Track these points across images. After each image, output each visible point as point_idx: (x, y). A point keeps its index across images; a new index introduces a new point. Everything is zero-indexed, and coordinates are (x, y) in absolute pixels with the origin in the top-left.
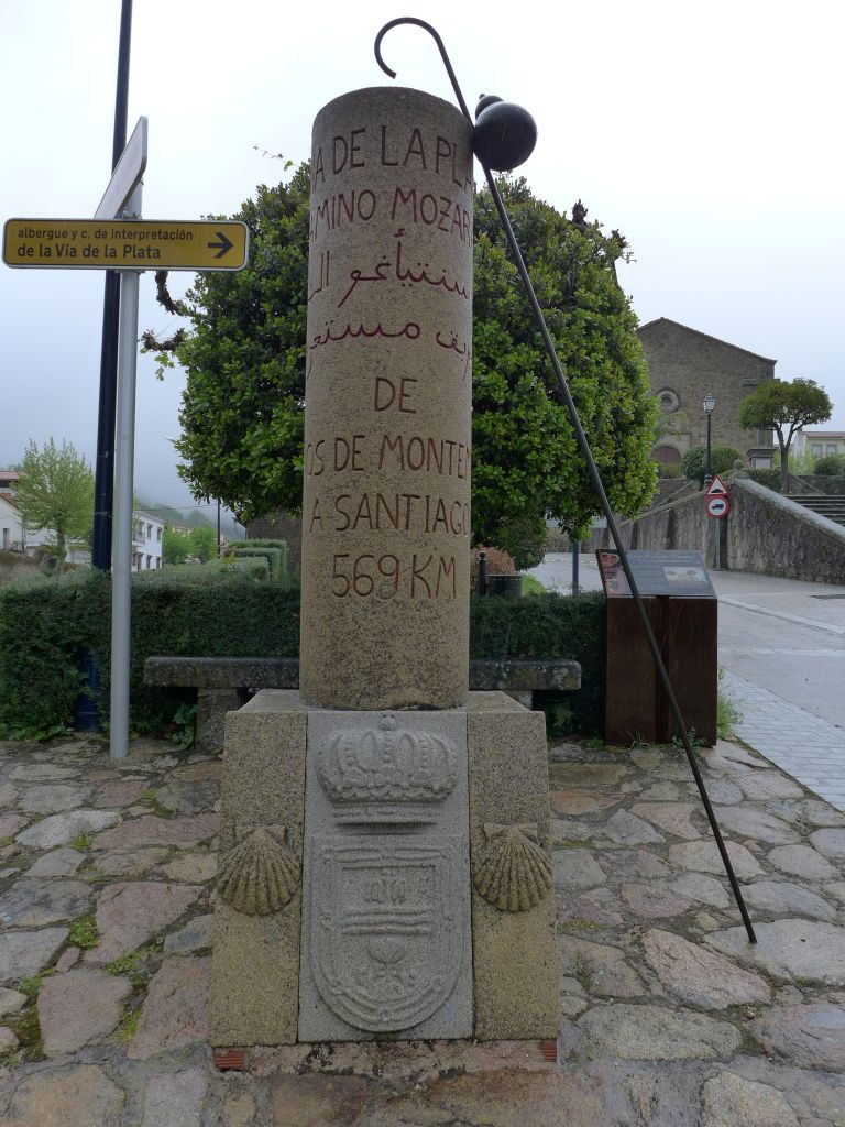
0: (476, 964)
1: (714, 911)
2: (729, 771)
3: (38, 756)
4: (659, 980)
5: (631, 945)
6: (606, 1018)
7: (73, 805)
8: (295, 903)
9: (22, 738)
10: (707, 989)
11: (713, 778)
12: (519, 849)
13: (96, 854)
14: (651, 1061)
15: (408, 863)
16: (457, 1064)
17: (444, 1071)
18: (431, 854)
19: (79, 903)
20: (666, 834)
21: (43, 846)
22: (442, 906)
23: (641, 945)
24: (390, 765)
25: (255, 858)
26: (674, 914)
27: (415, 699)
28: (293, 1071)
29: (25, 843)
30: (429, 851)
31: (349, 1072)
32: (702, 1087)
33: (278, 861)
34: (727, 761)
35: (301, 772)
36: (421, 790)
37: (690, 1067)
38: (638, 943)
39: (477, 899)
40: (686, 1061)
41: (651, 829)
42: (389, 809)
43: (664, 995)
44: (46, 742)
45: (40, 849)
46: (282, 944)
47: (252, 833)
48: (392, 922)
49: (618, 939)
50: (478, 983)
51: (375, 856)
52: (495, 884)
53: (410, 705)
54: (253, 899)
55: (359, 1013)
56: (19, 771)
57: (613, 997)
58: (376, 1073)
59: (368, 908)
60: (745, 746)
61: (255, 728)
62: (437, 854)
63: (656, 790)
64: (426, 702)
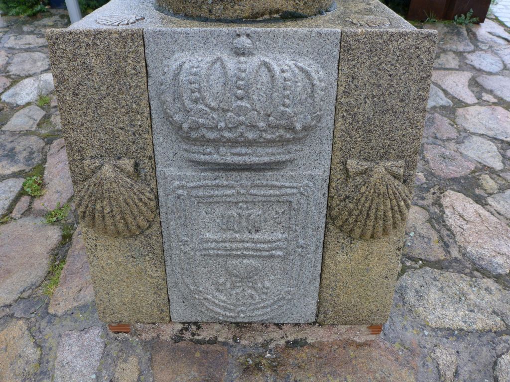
0: (323, 276)
1: (493, 173)
2: (492, 43)
3: (26, 28)
4: (455, 242)
5: (433, 204)
6: (417, 282)
7: (42, 69)
8: (155, 227)
9: (18, 14)
10: (494, 254)
11: (482, 50)
12: (383, 189)
13: (54, 110)
14: (453, 331)
15: (264, 199)
16: (300, 336)
17: (289, 342)
18: (289, 191)
19: (34, 156)
20: (453, 98)
21: (19, 103)
22: (297, 236)
23: (440, 206)
24: (243, 103)
25: (106, 195)
26: (463, 174)
27: (278, 6)
28: (169, 339)
29: (7, 101)
30: (287, 188)
31: (213, 341)
32: (495, 363)
33: (130, 197)
34: (490, 36)
35: (144, 103)
36: (282, 132)
37: (485, 339)
38: (437, 203)
39: (331, 227)
40: (481, 333)
41: (441, 94)
42: (244, 150)
43: (460, 257)
44: (34, 16)
45: (18, 105)
46: (147, 258)
47: (100, 167)
48: (247, 249)
49: (423, 199)
50: (324, 289)
51: (229, 192)
52: (351, 220)
53: (270, 13)
54: (112, 227)
55: (220, 311)
56: (11, 41)
57: (421, 260)
58: (235, 341)
59: (224, 236)
60: (501, 24)
61: (83, 51)
62: (295, 191)
63: (443, 59)
64: (290, 8)
